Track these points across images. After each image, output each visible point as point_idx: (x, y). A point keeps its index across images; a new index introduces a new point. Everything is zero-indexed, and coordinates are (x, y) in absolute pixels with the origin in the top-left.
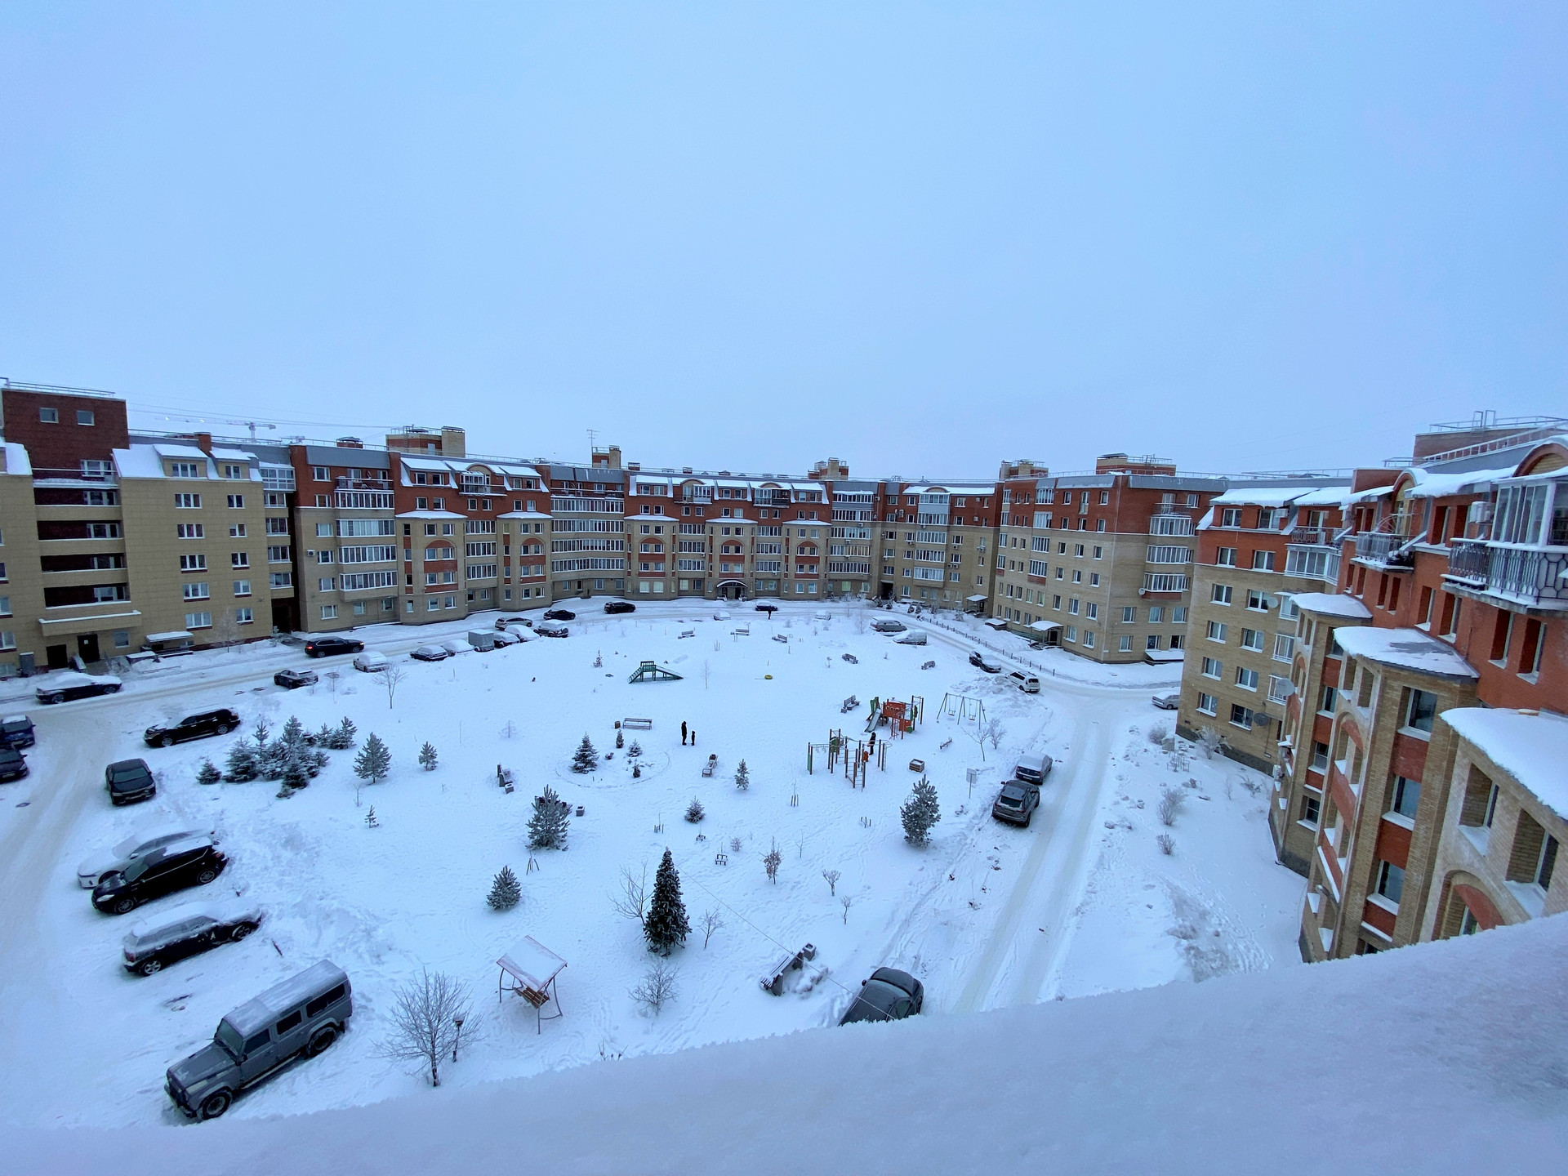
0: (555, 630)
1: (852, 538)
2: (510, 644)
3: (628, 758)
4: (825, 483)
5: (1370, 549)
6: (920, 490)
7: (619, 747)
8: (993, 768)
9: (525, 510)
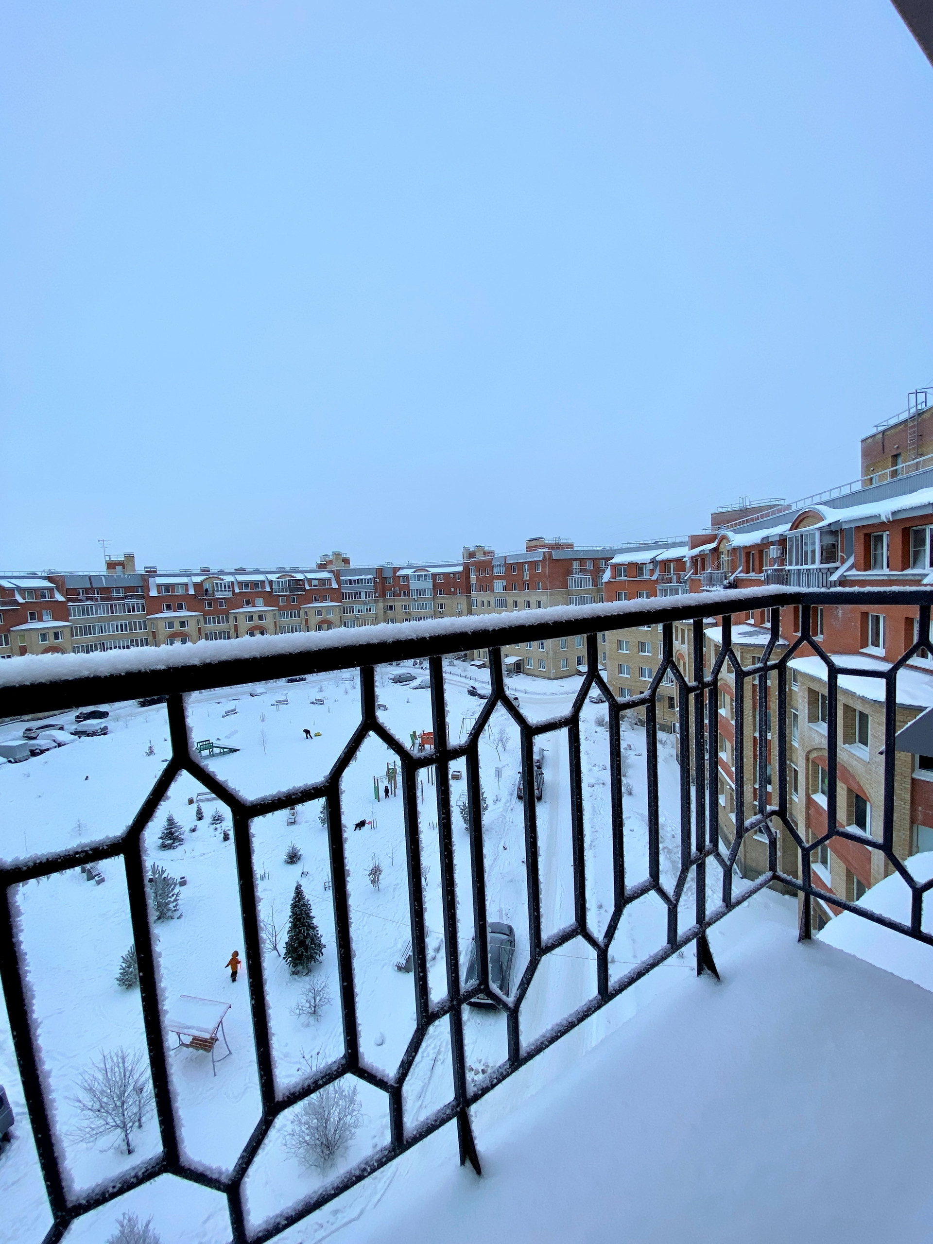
0: (93, 729)
1: (360, 613)
2: (48, 750)
3: (214, 826)
4: (332, 571)
5: (711, 581)
6: (409, 572)
7: (200, 819)
8: (508, 765)
9: (41, 620)
